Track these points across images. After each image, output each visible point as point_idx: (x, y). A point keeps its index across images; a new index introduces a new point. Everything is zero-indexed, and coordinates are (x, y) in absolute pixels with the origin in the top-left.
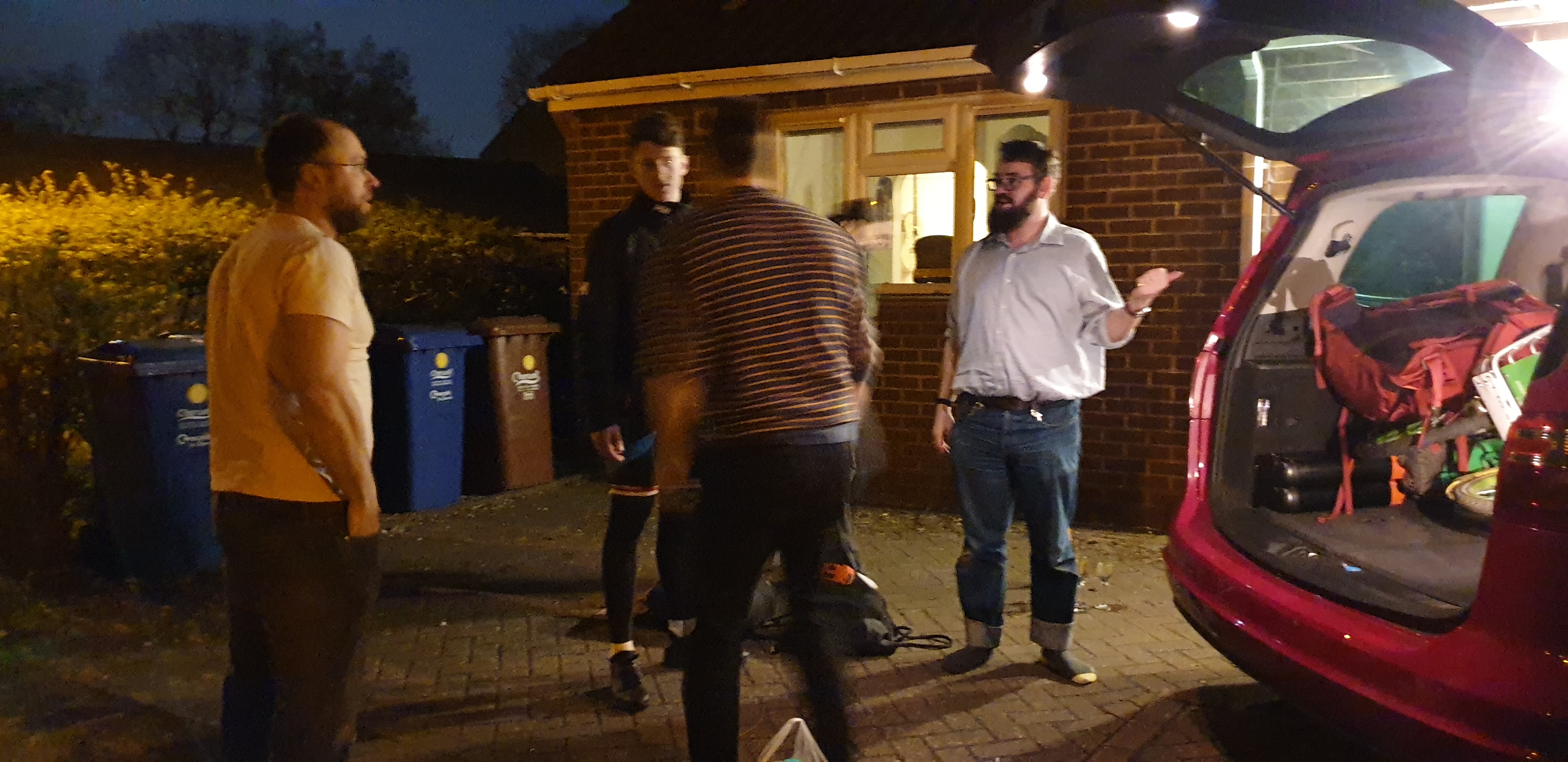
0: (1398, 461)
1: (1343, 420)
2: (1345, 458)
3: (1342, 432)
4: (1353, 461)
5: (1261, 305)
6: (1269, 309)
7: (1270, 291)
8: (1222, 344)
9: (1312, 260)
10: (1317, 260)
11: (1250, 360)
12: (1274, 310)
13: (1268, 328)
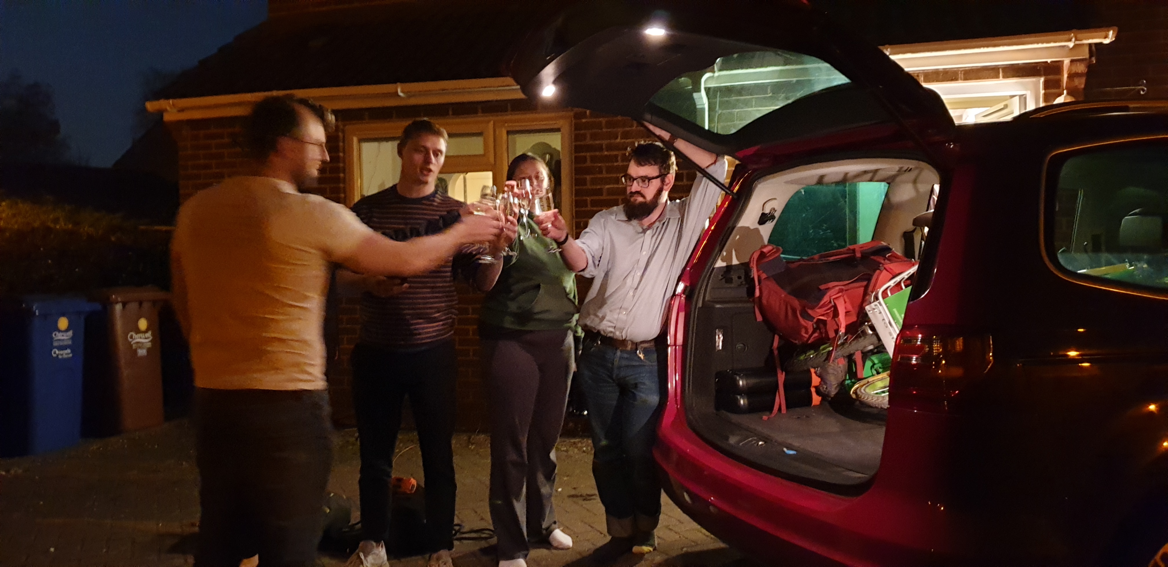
0: (815, 373)
1: (776, 344)
2: (779, 371)
3: (776, 352)
4: (784, 373)
5: (715, 261)
6: (720, 264)
7: (721, 251)
8: (688, 289)
9: (748, 228)
10: (752, 228)
11: (709, 301)
12: (724, 264)
13: (720, 277)
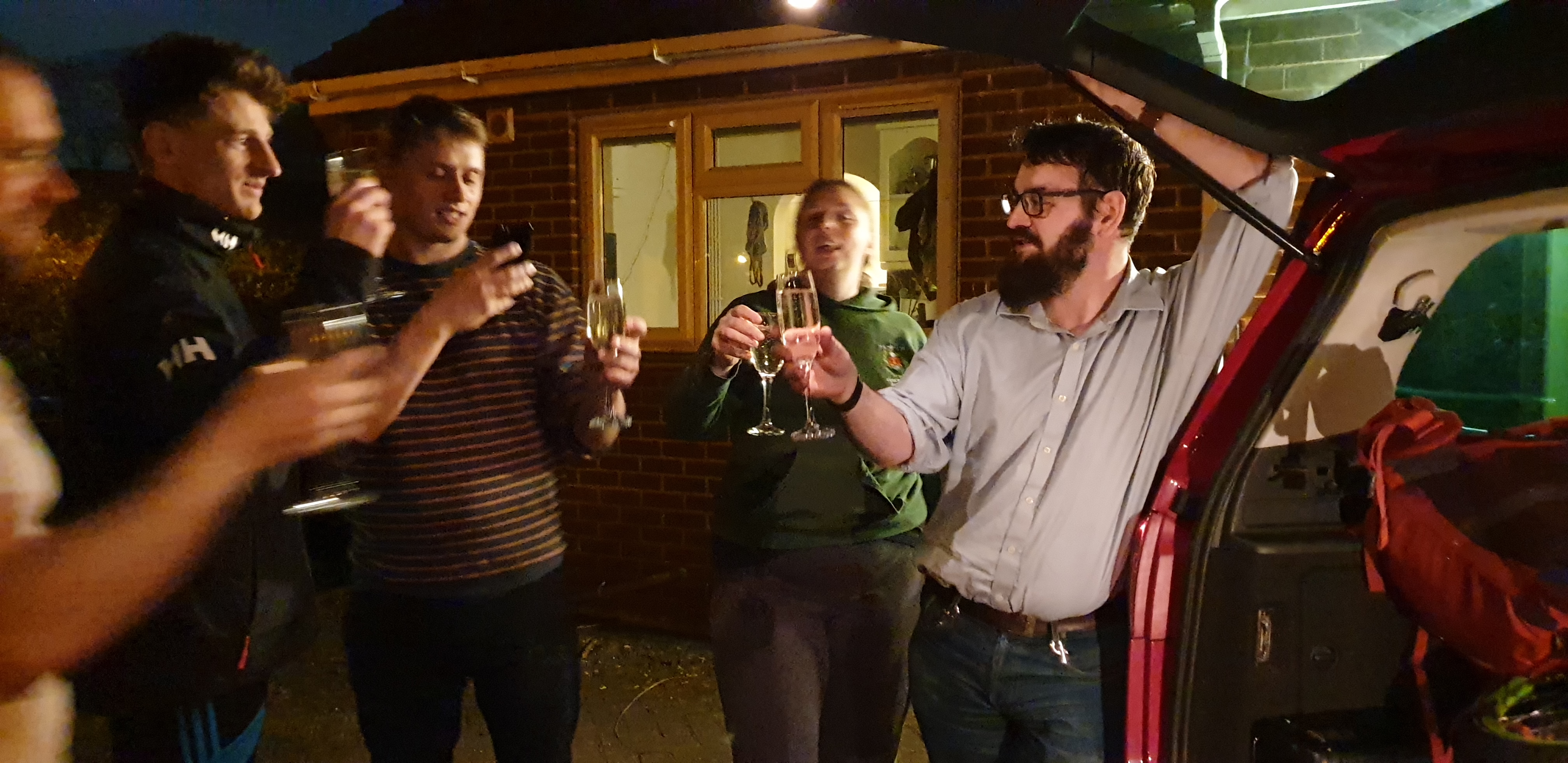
1: (1420, 651)
3: (1421, 678)
5: (1258, 431)
6: (1271, 439)
7: (1275, 406)
8: (1184, 500)
9: (1353, 347)
10: (1362, 347)
11: (1237, 534)
12: (1284, 441)
13: (1272, 472)
